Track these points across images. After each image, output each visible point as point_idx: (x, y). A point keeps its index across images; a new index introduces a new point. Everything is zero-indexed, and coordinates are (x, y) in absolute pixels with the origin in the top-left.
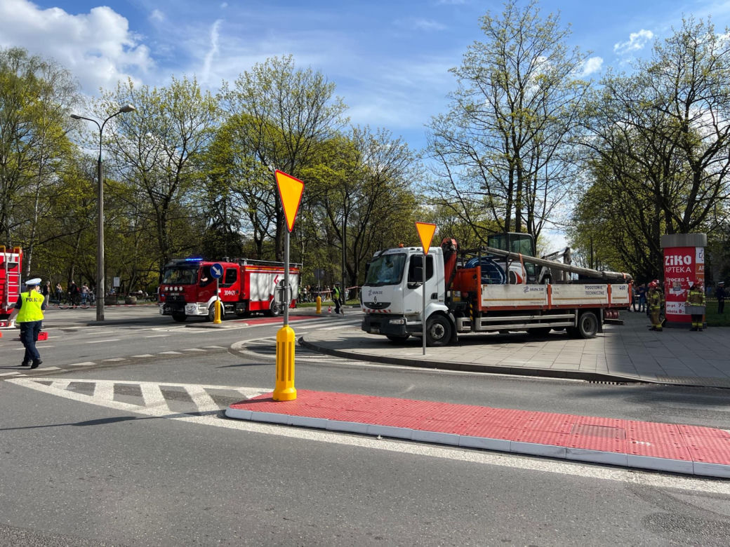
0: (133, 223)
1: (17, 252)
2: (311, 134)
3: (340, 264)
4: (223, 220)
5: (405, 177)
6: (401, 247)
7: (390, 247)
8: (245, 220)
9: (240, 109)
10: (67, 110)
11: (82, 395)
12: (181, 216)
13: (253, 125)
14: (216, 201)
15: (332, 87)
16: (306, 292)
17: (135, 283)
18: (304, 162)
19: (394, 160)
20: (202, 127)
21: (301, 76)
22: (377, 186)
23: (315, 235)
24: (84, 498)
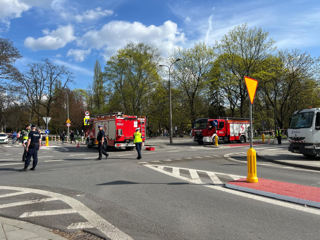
0: (181, 105)
1: (144, 118)
2: (257, 57)
3: (273, 118)
4: (216, 101)
5: (309, 72)
6: (310, 108)
7: (305, 108)
8: (226, 100)
9: (223, 51)
10: (157, 63)
11: (169, 172)
12: (199, 101)
13: (229, 58)
14: (214, 93)
15: (267, 34)
16: (256, 132)
17: (182, 128)
18: (253, 71)
19: (303, 64)
20: (207, 62)
21: (251, 32)
22: (293, 78)
23: (259, 105)
24: (174, 214)
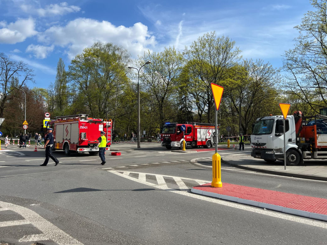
0: (150, 108)
1: (110, 121)
2: (224, 65)
3: (238, 124)
4: (185, 106)
5: (271, 81)
6: (271, 116)
7: (267, 116)
8: (194, 106)
9: (192, 57)
10: (126, 65)
11: (134, 178)
12: (168, 105)
13: (198, 64)
14: (182, 98)
15: (233, 43)
16: (222, 138)
17: (151, 133)
18: (220, 78)
19: (265, 73)
20: (177, 67)
21: (219, 40)
22: (256, 87)
23: (226, 111)
24: (138, 221)
